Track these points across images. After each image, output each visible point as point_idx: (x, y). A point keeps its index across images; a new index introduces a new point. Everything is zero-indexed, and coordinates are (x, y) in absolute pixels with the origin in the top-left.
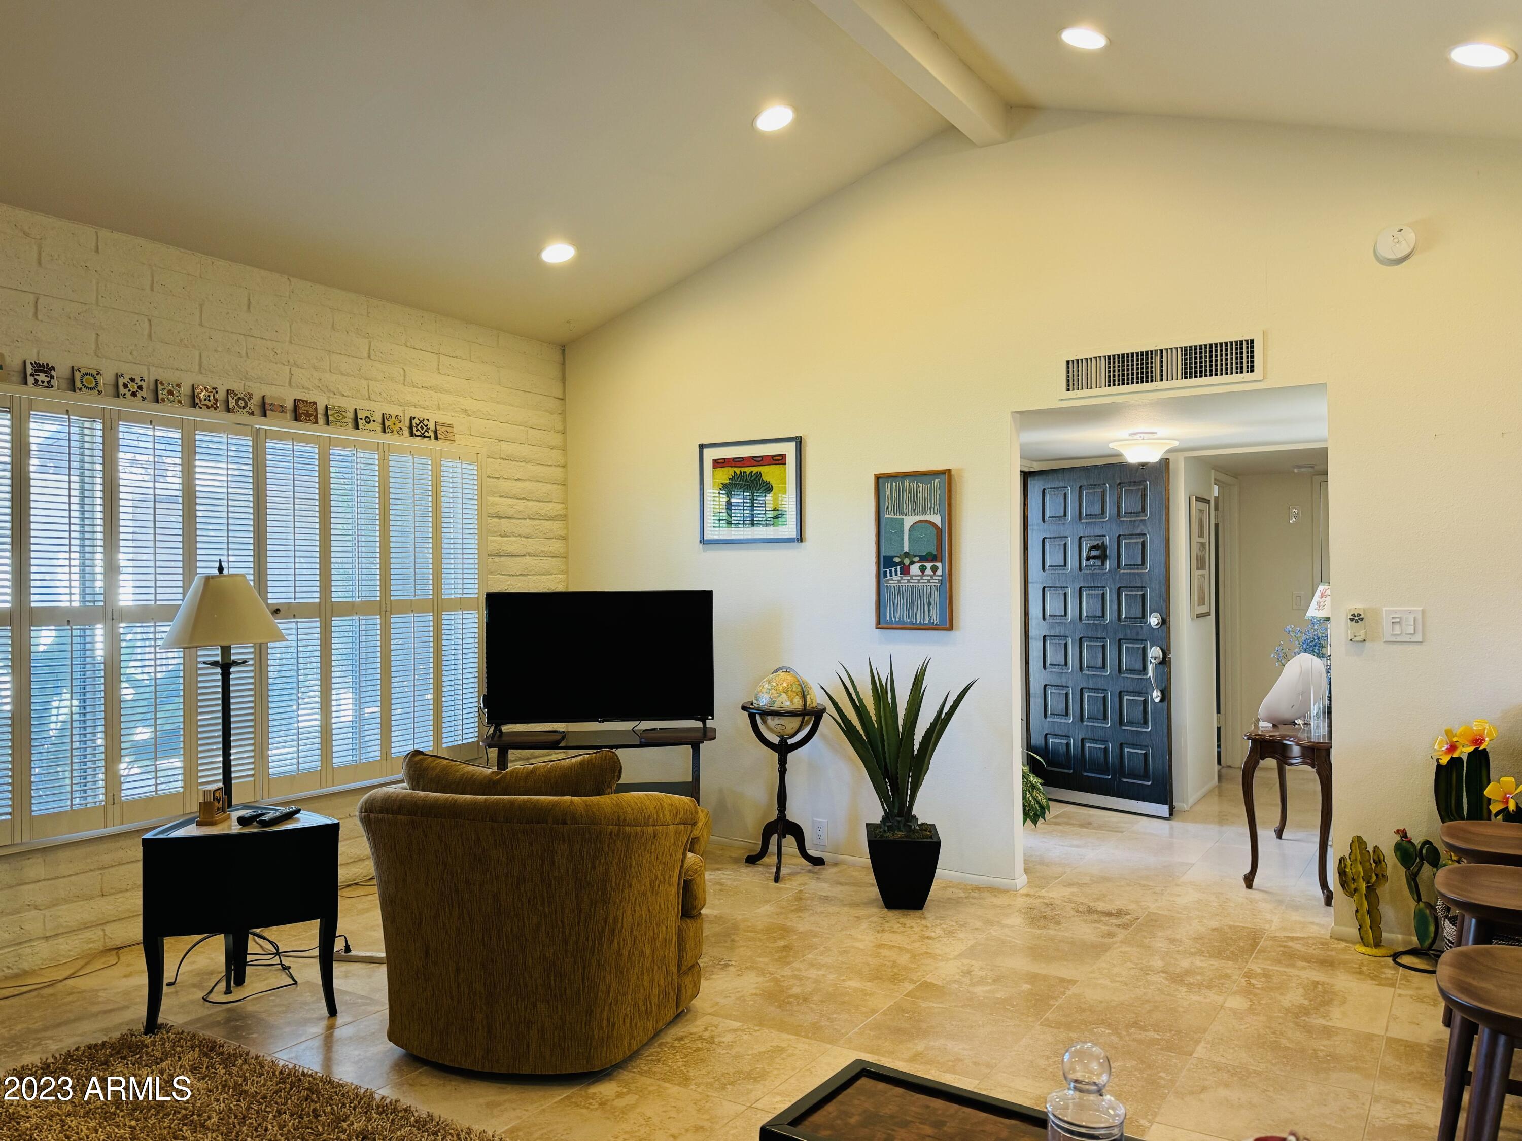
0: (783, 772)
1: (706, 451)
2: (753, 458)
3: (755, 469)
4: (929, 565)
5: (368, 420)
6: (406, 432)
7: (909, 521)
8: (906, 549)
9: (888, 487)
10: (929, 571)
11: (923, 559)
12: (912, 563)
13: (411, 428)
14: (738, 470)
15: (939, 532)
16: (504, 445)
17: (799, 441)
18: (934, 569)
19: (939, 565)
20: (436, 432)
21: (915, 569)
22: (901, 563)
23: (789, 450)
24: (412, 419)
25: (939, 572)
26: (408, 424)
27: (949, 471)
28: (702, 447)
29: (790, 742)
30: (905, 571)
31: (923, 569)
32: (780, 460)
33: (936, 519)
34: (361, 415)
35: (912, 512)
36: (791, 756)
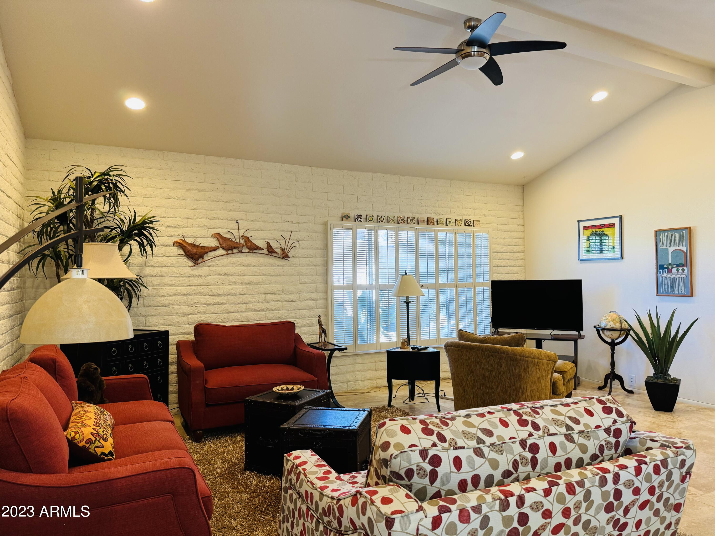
0: (613, 354)
2: (601, 225)
3: (601, 230)
4: (680, 268)
5: (450, 222)
6: (463, 225)
7: (671, 250)
8: (670, 262)
9: (661, 235)
10: (681, 271)
11: (678, 266)
12: (673, 268)
13: (465, 223)
14: (594, 230)
15: (685, 254)
16: (499, 226)
17: (621, 218)
18: (683, 270)
19: (685, 268)
20: (474, 224)
21: (674, 270)
22: (668, 268)
23: (616, 221)
24: (465, 220)
25: (686, 271)
26: (464, 222)
27: (690, 228)
28: (579, 222)
29: (616, 341)
30: (670, 271)
31: (678, 270)
32: (612, 226)
33: (684, 249)
34: (448, 220)
35: (672, 246)
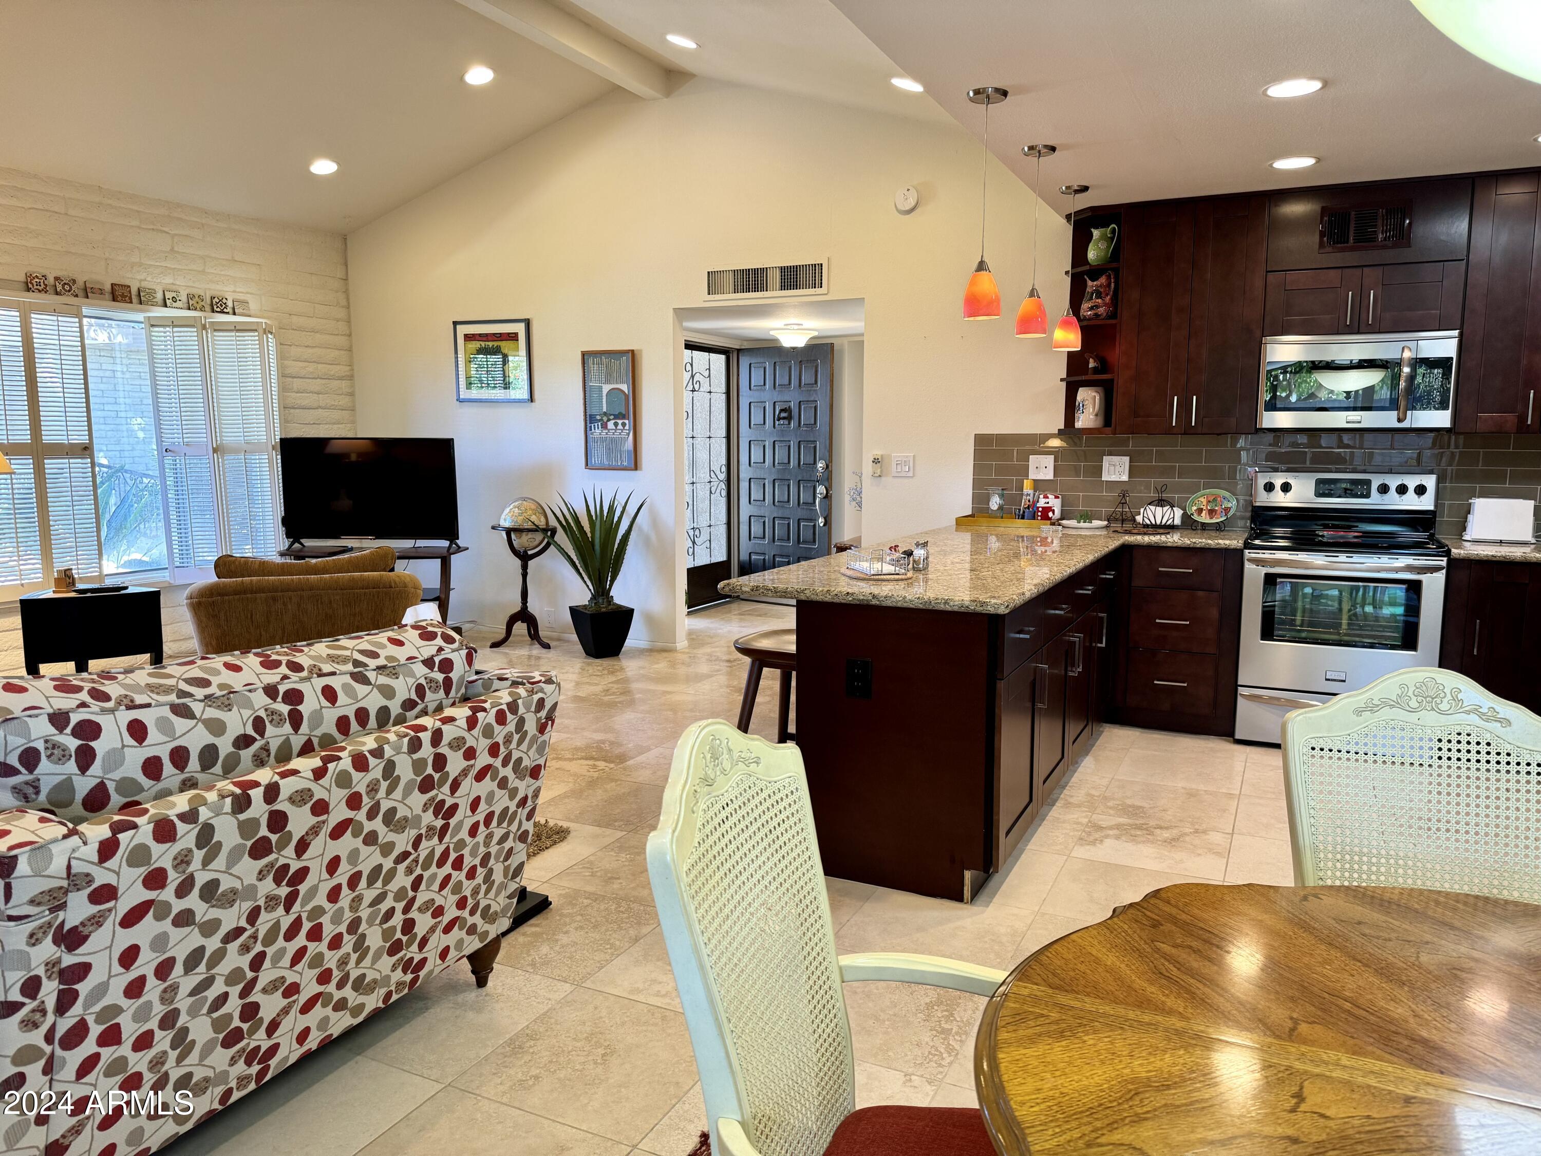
0: (525, 575)
1: (458, 327)
2: (494, 334)
3: (496, 344)
4: (620, 422)
5: (174, 300)
6: (208, 308)
7: (606, 388)
8: (605, 410)
9: (591, 361)
10: (620, 427)
11: (617, 417)
12: (609, 420)
13: (212, 305)
14: (483, 344)
15: (627, 396)
16: (295, 319)
17: (528, 323)
18: (624, 425)
19: (627, 422)
20: (234, 309)
21: (611, 425)
22: (601, 420)
23: (520, 328)
24: (212, 298)
25: (627, 427)
26: (209, 301)
27: (633, 351)
28: (455, 323)
29: (530, 553)
30: (605, 426)
31: (616, 424)
32: (513, 337)
33: (624, 387)
34: (169, 295)
35: (608, 382)
36: (531, 563)
